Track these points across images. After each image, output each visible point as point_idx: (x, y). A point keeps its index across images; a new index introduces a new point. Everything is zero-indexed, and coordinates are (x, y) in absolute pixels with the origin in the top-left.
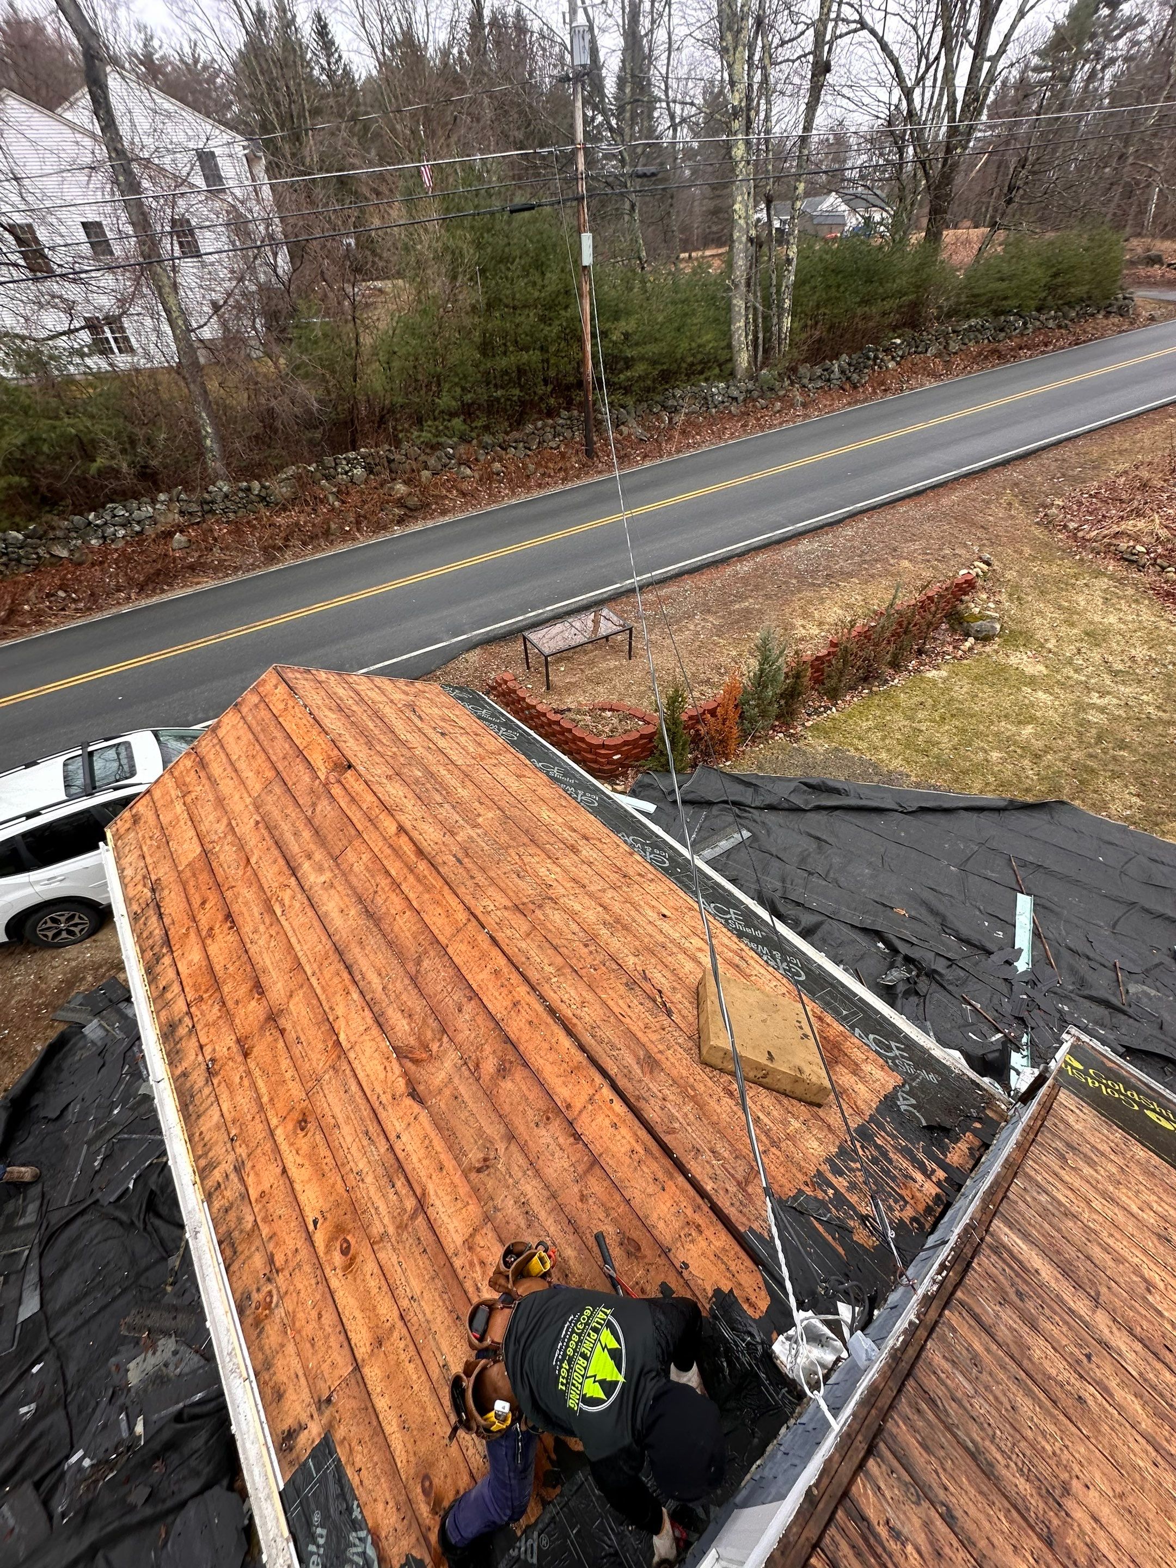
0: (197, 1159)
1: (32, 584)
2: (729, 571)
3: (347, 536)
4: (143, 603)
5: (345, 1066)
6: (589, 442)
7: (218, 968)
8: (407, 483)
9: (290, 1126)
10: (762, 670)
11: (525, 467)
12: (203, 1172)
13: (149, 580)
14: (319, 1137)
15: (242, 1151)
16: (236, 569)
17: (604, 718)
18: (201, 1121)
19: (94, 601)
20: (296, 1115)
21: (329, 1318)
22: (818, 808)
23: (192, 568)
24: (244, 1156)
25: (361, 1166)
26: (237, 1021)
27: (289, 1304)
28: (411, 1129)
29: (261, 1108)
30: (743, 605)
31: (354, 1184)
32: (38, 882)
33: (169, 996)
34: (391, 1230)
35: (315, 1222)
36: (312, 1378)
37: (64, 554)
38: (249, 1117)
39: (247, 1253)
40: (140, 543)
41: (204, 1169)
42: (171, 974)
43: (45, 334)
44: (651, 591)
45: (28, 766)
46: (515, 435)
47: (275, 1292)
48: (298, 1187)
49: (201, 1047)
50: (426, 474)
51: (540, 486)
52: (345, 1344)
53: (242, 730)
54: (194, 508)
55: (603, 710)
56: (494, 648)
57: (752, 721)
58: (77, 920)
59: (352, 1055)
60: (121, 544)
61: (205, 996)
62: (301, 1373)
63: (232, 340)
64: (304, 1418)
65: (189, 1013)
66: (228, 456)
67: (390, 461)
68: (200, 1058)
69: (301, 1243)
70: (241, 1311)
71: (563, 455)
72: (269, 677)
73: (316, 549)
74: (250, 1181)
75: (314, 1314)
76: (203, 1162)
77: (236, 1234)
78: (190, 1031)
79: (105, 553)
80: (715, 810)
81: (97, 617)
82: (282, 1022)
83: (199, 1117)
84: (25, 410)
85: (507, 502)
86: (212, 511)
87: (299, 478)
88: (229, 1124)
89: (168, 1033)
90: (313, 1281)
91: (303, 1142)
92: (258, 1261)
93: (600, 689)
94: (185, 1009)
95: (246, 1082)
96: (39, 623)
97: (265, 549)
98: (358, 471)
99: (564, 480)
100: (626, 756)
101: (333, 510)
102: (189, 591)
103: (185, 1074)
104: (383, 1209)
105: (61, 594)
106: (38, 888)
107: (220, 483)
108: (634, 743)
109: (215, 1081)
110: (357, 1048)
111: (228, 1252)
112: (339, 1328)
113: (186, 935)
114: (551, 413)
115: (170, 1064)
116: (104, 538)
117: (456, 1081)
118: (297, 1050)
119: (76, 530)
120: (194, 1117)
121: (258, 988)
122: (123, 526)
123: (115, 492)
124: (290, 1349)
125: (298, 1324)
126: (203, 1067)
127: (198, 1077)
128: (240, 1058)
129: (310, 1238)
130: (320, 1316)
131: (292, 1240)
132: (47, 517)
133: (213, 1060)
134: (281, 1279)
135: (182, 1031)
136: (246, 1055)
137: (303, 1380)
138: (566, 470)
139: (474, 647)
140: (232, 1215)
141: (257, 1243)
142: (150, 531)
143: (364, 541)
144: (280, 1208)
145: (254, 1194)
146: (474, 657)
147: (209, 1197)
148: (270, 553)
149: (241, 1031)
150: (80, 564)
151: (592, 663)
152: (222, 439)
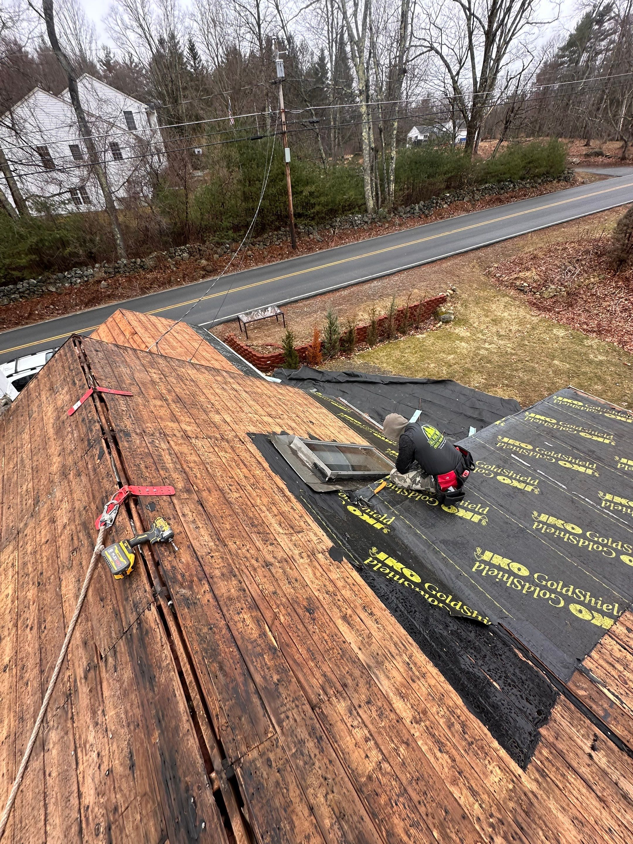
1: (39, 302)
3: (178, 283)
4: (86, 310)
6: (293, 242)
8: (207, 260)
11: (263, 253)
13: (90, 301)
16: (128, 297)
17: (267, 348)
19: (65, 310)
22: (348, 382)
23: (109, 296)
37: (54, 290)
40: (87, 285)
43: (50, 195)
46: (259, 238)
50: (216, 256)
51: (269, 262)
54: (111, 270)
56: (229, 324)
60: (78, 286)
66: (127, 247)
67: (200, 250)
71: (281, 248)
73: (164, 289)
79: (71, 289)
80: (305, 382)
81: (66, 316)
84: (39, 228)
85: (254, 268)
86: (119, 272)
87: (157, 257)
93: (269, 338)
96: (41, 319)
97: (141, 289)
98: (185, 255)
99: (281, 259)
101: (173, 271)
102: (106, 305)
105: (52, 307)
107: (123, 259)
114: (276, 229)
116: (71, 283)
119: (59, 279)
122: (80, 278)
123: (76, 262)
132: (46, 274)
138: (282, 255)
139: (221, 324)
142: (91, 280)
143: (185, 285)
146: (220, 327)
148: (144, 290)
150: (60, 294)
151: (269, 329)
152: (124, 240)
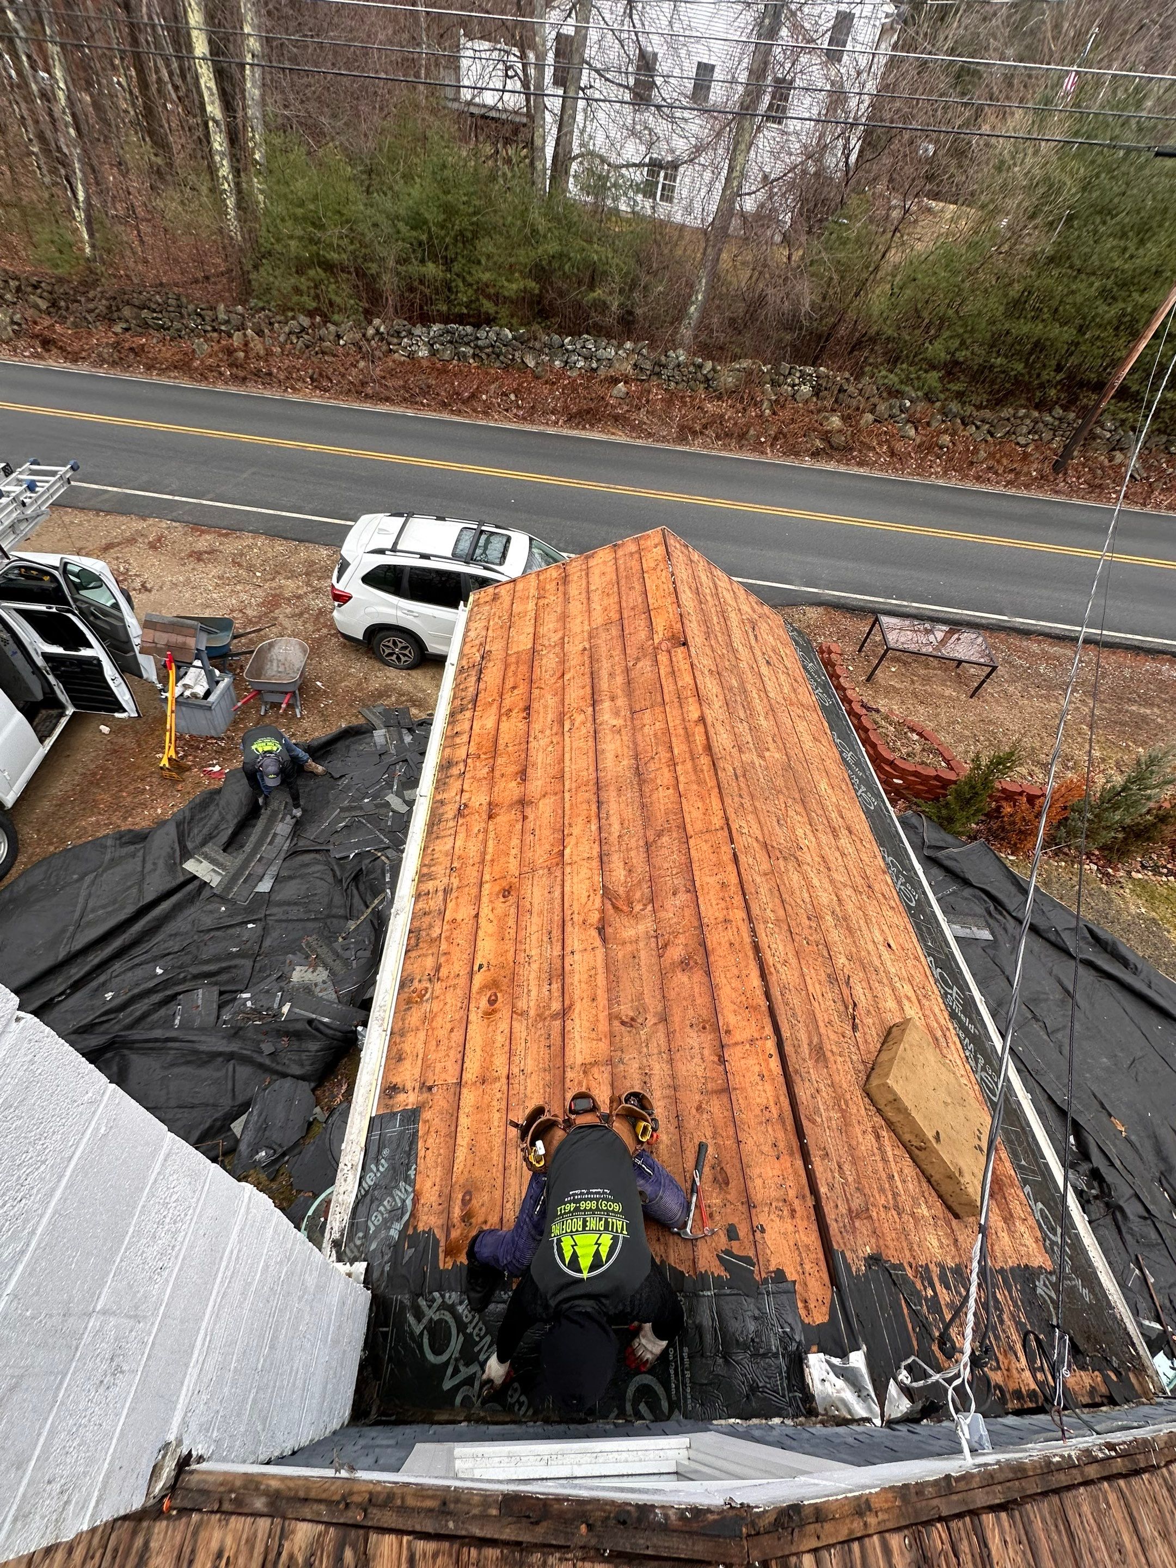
0: (423, 865)
1: (497, 379)
2: (1149, 665)
3: (758, 447)
4: (566, 432)
5: (559, 873)
6: (1067, 453)
7: (501, 742)
8: (843, 418)
9: (497, 888)
10: (1124, 788)
11: (976, 451)
12: (423, 877)
13: (579, 413)
14: (513, 911)
15: (455, 882)
16: (650, 435)
17: (908, 738)
18: (438, 841)
19: (531, 415)
20: (504, 884)
21: (457, 1036)
22: (1089, 964)
23: (616, 418)
24: (455, 886)
25: (533, 953)
26: (496, 789)
27: (436, 1006)
28: (585, 955)
29: (483, 861)
30: (1142, 710)
31: (522, 961)
32: (402, 609)
33: (458, 740)
34: (532, 1013)
35: (481, 967)
36: (426, 1065)
37: (531, 364)
38: (471, 862)
39: (424, 951)
40: (589, 379)
41: (424, 875)
42: (466, 726)
43: (621, 161)
44: (1039, 642)
45: (439, 518)
46: (987, 414)
47: (430, 991)
48: (481, 933)
49: (462, 791)
50: (869, 417)
51: (978, 478)
52: (460, 1062)
53: (610, 569)
54: (648, 365)
55: (912, 730)
56: (837, 615)
57: (1072, 833)
58: (407, 652)
59: (568, 869)
60: (575, 374)
61: (483, 756)
62: (420, 1056)
63: (764, 217)
64: (409, 1086)
65: (465, 761)
66: (703, 326)
67: (841, 390)
68: (458, 798)
69: (464, 972)
70: (402, 985)
71: (1026, 456)
72: (654, 536)
73: (725, 447)
74: (450, 905)
75: (449, 1026)
76: (425, 870)
77: (423, 933)
78: (460, 775)
79: (560, 375)
80: (967, 892)
81: (528, 427)
82: (528, 811)
83: (437, 838)
84: (570, 225)
85: (933, 480)
86: (659, 374)
87: (749, 372)
88: (455, 857)
89: (445, 766)
90: (459, 1005)
91: (500, 906)
92: (429, 962)
93: (921, 709)
94: (464, 757)
95: (481, 836)
96: (485, 413)
97: (682, 428)
98: (806, 389)
99: (1009, 483)
100: (908, 786)
101: (761, 416)
102: (603, 437)
103: (442, 802)
104: (534, 993)
105: (512, 397)
106: (400, 614)
107: (680, 351)
108: (925, 779)
109: (461, 821)
110: (575, 866)
111: (413, 941)
112: (461, 1049)
113: (491, 704)
114: (1042, 406)
115: (436, 788)
116: (566, 363)
117: (642, 944)
118: (529, 838)
119: (551, 347)
120: (434, 836)
121: (523, 775)
122: (586, 358)
123: (595, 324)
124: (422, 1035)
125: (434, 1024)
126: (457, 806)
127: (450, 811)
128: (485, 817)
129: (471, 974)
130: (452, 1030)
131: (458, 966)
132: (535, 327)
133: (466, 805)
134: (438, 986)
135: (455, 771)
136: (490, 817)
137: (420, 1062)
138: (1018, 474)
139: (819, 604)
140: (427, 920)
141: (435, 950)
142: (602, 372)
143: (770, 457)
144: (461, 937)
145: (448, 917)
146: (813, 613)
147: (418, 896)
148: (685, 432)
149: (496, 798)
150: (538, 378)
151: (927, 680)
152: (705, 312)
